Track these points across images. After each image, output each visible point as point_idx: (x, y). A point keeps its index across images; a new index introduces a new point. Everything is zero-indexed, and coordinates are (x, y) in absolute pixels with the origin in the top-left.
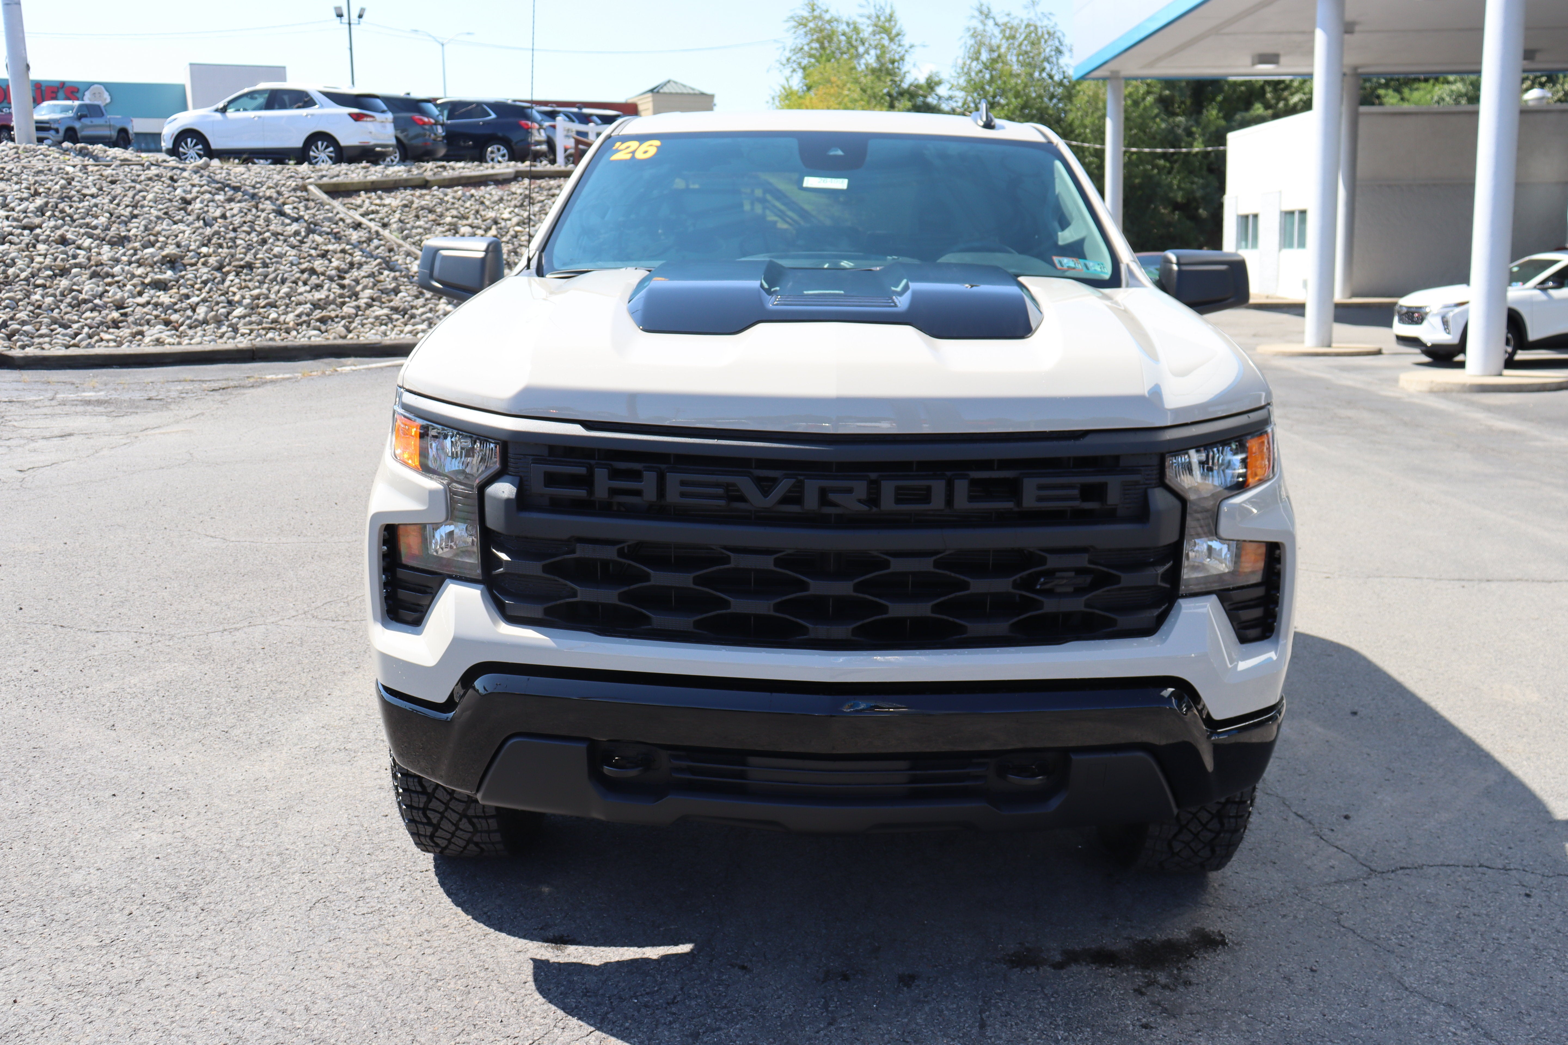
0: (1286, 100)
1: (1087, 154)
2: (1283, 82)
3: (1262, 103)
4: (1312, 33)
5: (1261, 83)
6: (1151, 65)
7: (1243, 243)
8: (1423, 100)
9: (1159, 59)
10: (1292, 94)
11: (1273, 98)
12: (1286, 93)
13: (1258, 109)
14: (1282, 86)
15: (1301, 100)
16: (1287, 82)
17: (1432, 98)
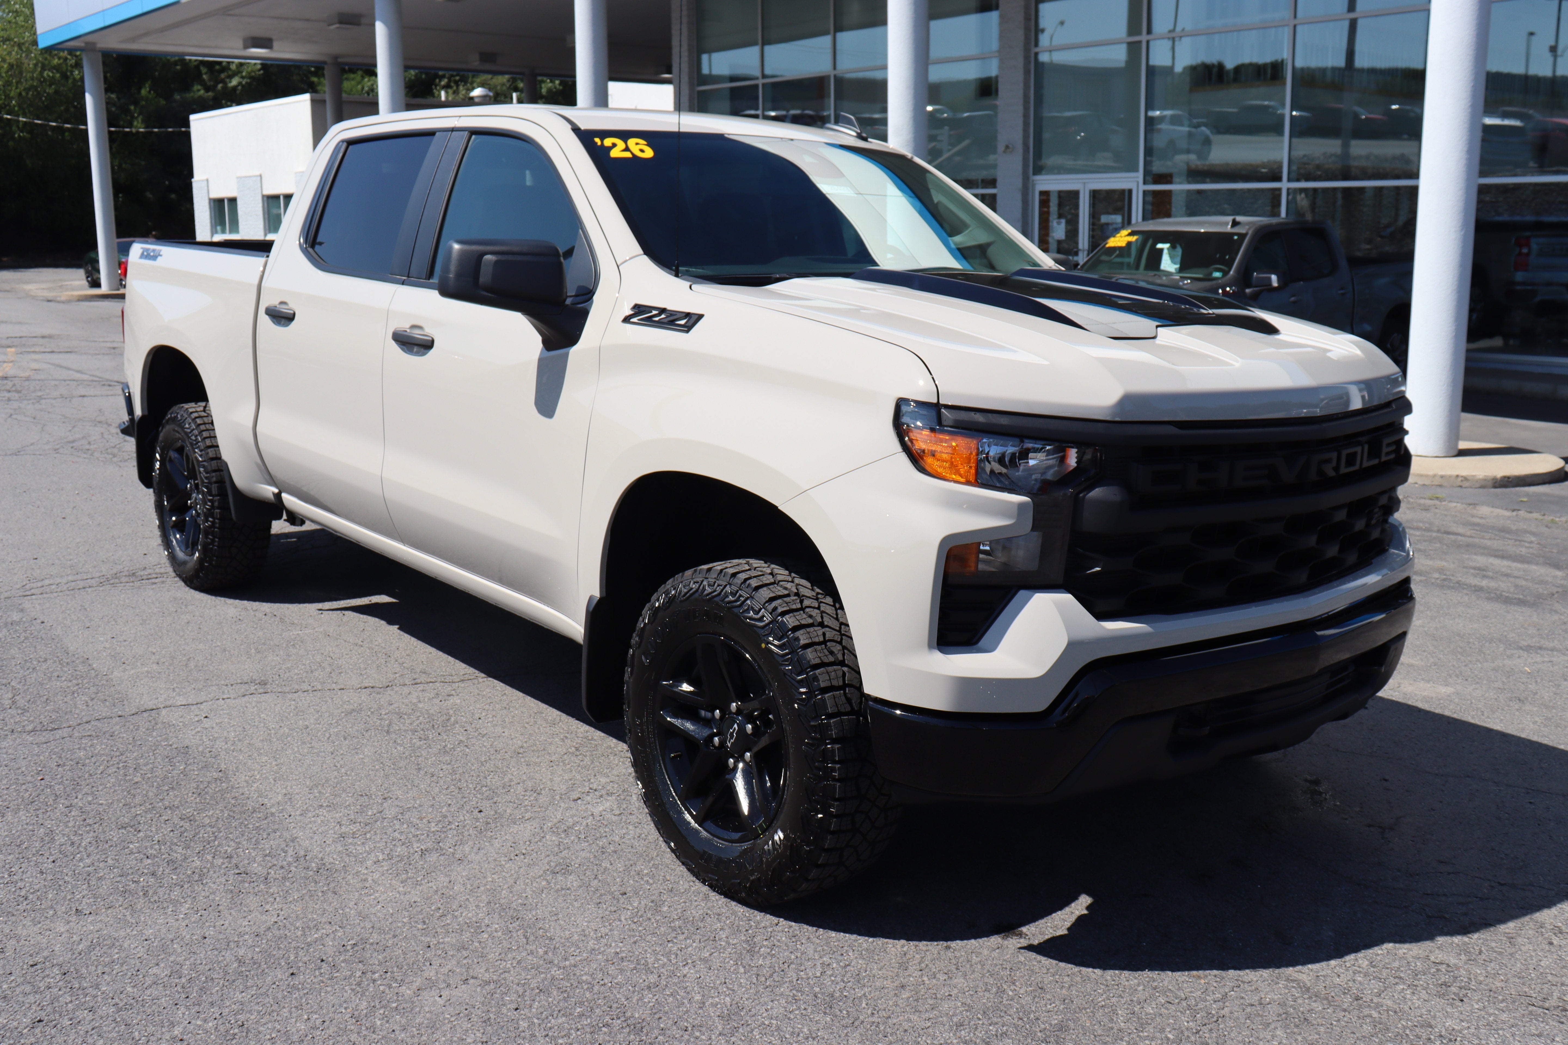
0: (223, 81)
1: (14, 128)
2: (220, 63)
3: (201, 85)
4: (373, 25)
5: (196, 63)
6: (133, 40)
7: (219, 228)
8: (354, 90)
9: (147, 34)
10: (231, 77)
11: (210, 80)
12: (223, 76)
13: (199, 90)
14: (217, 67)
15: (240, 84)
16: (224, 64)
17: (363, 88)
